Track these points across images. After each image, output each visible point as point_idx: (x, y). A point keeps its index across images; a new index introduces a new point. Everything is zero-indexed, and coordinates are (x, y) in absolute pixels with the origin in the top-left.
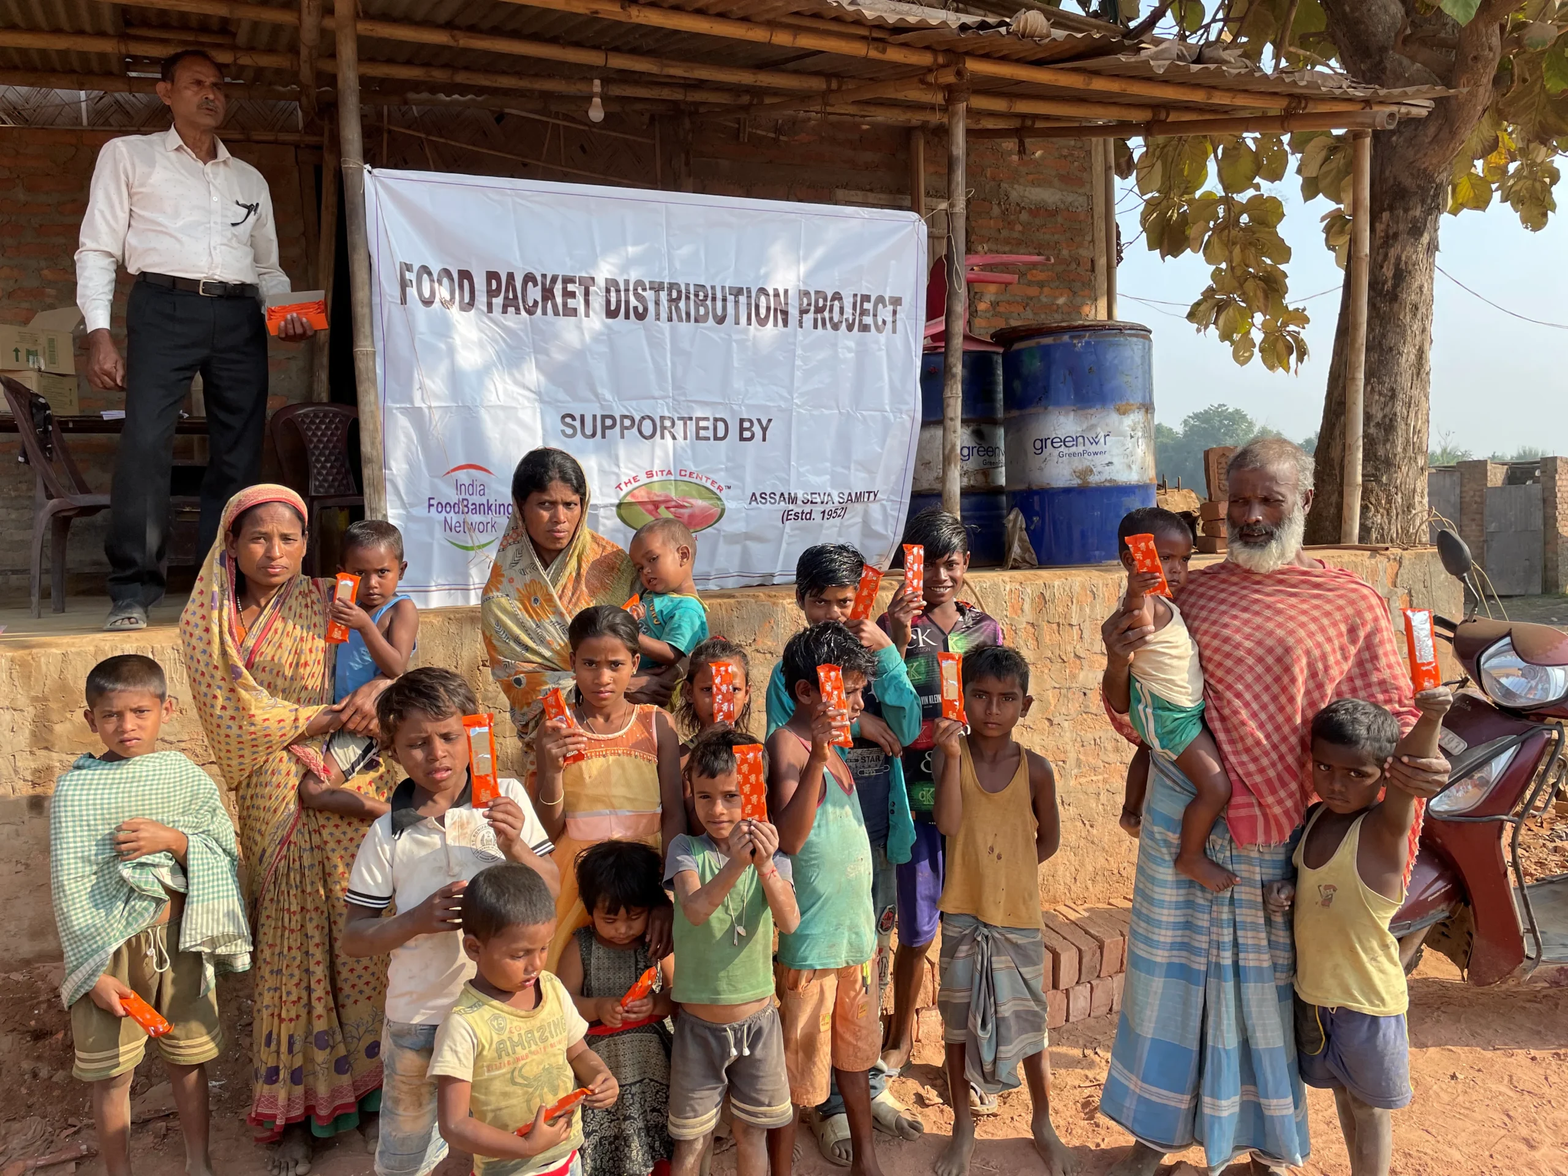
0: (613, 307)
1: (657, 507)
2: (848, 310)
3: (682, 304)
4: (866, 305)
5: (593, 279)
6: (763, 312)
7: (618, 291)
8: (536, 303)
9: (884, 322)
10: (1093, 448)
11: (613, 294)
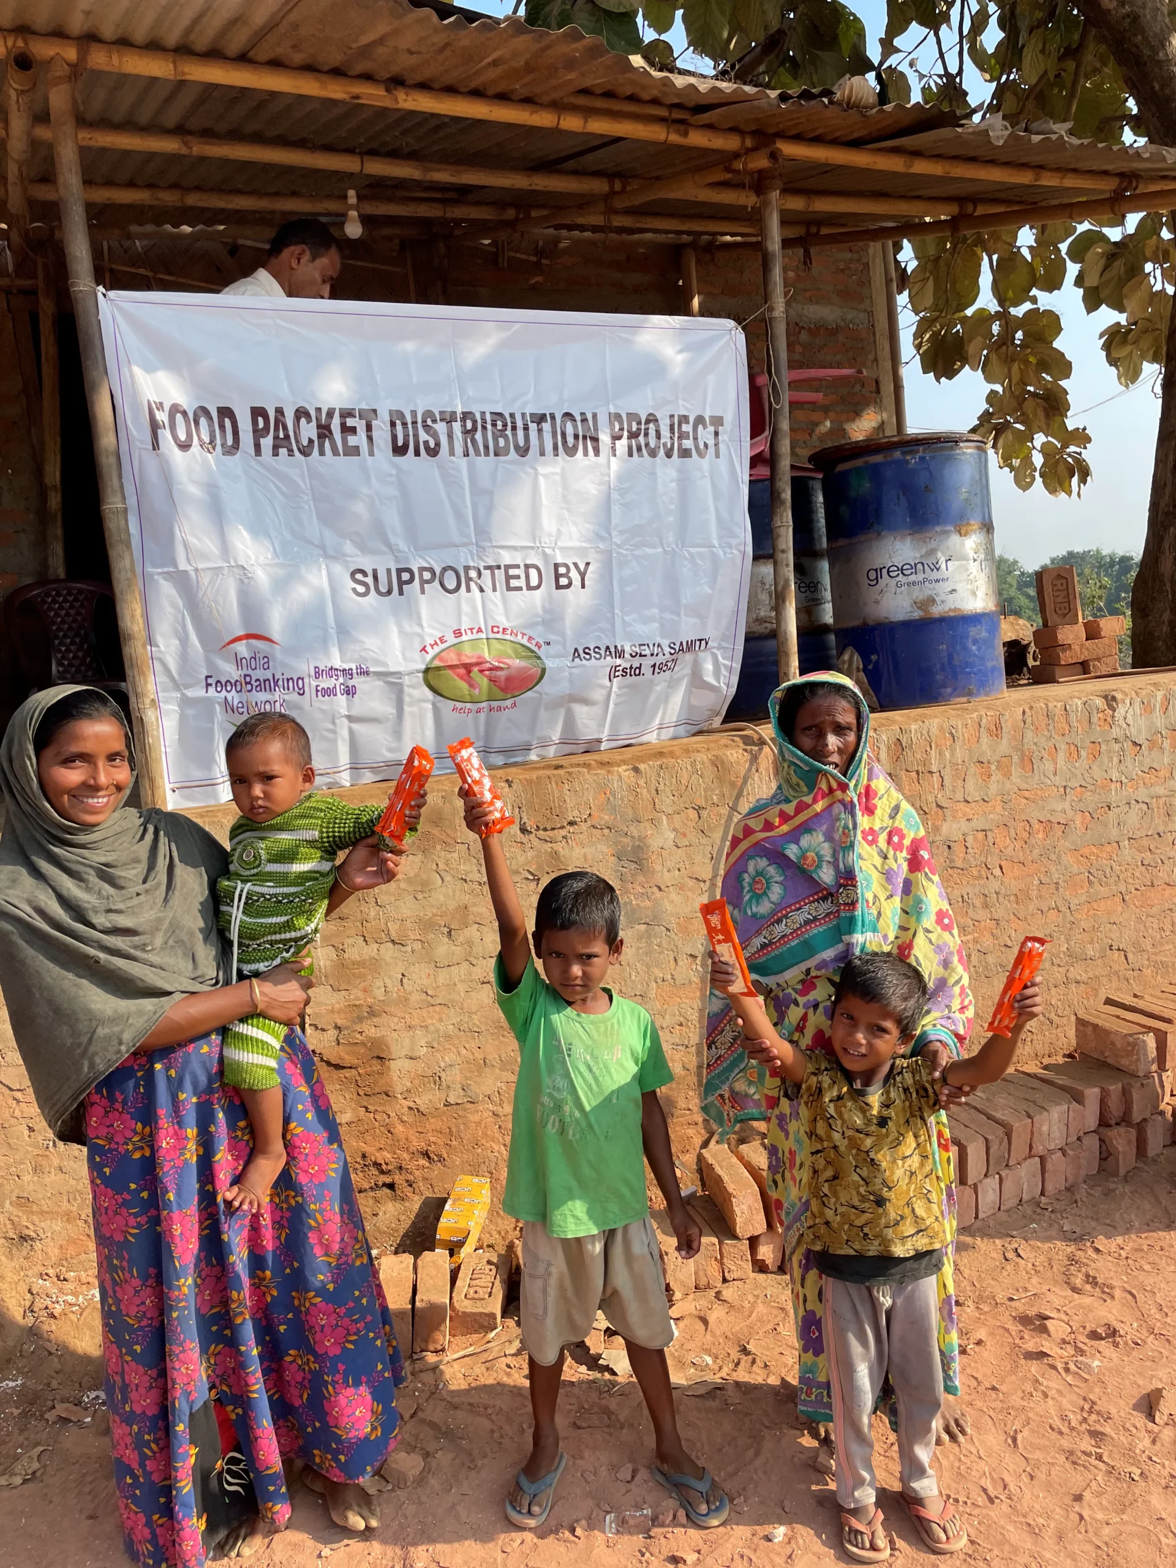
0: (400, 443)
1: (469, 672)
2: (665, 432)
3: (478, 436)
4: (685, 428)
5: (375, 411)
6: (570, 440)
7: (404, 424)
8: (311, 441)
9: (706, 445)
10: (935, 575)
11: (399, 427)
